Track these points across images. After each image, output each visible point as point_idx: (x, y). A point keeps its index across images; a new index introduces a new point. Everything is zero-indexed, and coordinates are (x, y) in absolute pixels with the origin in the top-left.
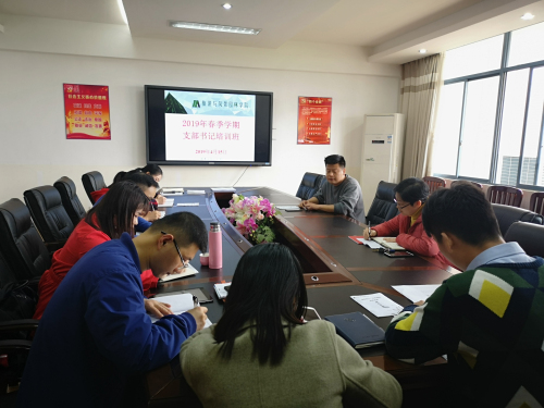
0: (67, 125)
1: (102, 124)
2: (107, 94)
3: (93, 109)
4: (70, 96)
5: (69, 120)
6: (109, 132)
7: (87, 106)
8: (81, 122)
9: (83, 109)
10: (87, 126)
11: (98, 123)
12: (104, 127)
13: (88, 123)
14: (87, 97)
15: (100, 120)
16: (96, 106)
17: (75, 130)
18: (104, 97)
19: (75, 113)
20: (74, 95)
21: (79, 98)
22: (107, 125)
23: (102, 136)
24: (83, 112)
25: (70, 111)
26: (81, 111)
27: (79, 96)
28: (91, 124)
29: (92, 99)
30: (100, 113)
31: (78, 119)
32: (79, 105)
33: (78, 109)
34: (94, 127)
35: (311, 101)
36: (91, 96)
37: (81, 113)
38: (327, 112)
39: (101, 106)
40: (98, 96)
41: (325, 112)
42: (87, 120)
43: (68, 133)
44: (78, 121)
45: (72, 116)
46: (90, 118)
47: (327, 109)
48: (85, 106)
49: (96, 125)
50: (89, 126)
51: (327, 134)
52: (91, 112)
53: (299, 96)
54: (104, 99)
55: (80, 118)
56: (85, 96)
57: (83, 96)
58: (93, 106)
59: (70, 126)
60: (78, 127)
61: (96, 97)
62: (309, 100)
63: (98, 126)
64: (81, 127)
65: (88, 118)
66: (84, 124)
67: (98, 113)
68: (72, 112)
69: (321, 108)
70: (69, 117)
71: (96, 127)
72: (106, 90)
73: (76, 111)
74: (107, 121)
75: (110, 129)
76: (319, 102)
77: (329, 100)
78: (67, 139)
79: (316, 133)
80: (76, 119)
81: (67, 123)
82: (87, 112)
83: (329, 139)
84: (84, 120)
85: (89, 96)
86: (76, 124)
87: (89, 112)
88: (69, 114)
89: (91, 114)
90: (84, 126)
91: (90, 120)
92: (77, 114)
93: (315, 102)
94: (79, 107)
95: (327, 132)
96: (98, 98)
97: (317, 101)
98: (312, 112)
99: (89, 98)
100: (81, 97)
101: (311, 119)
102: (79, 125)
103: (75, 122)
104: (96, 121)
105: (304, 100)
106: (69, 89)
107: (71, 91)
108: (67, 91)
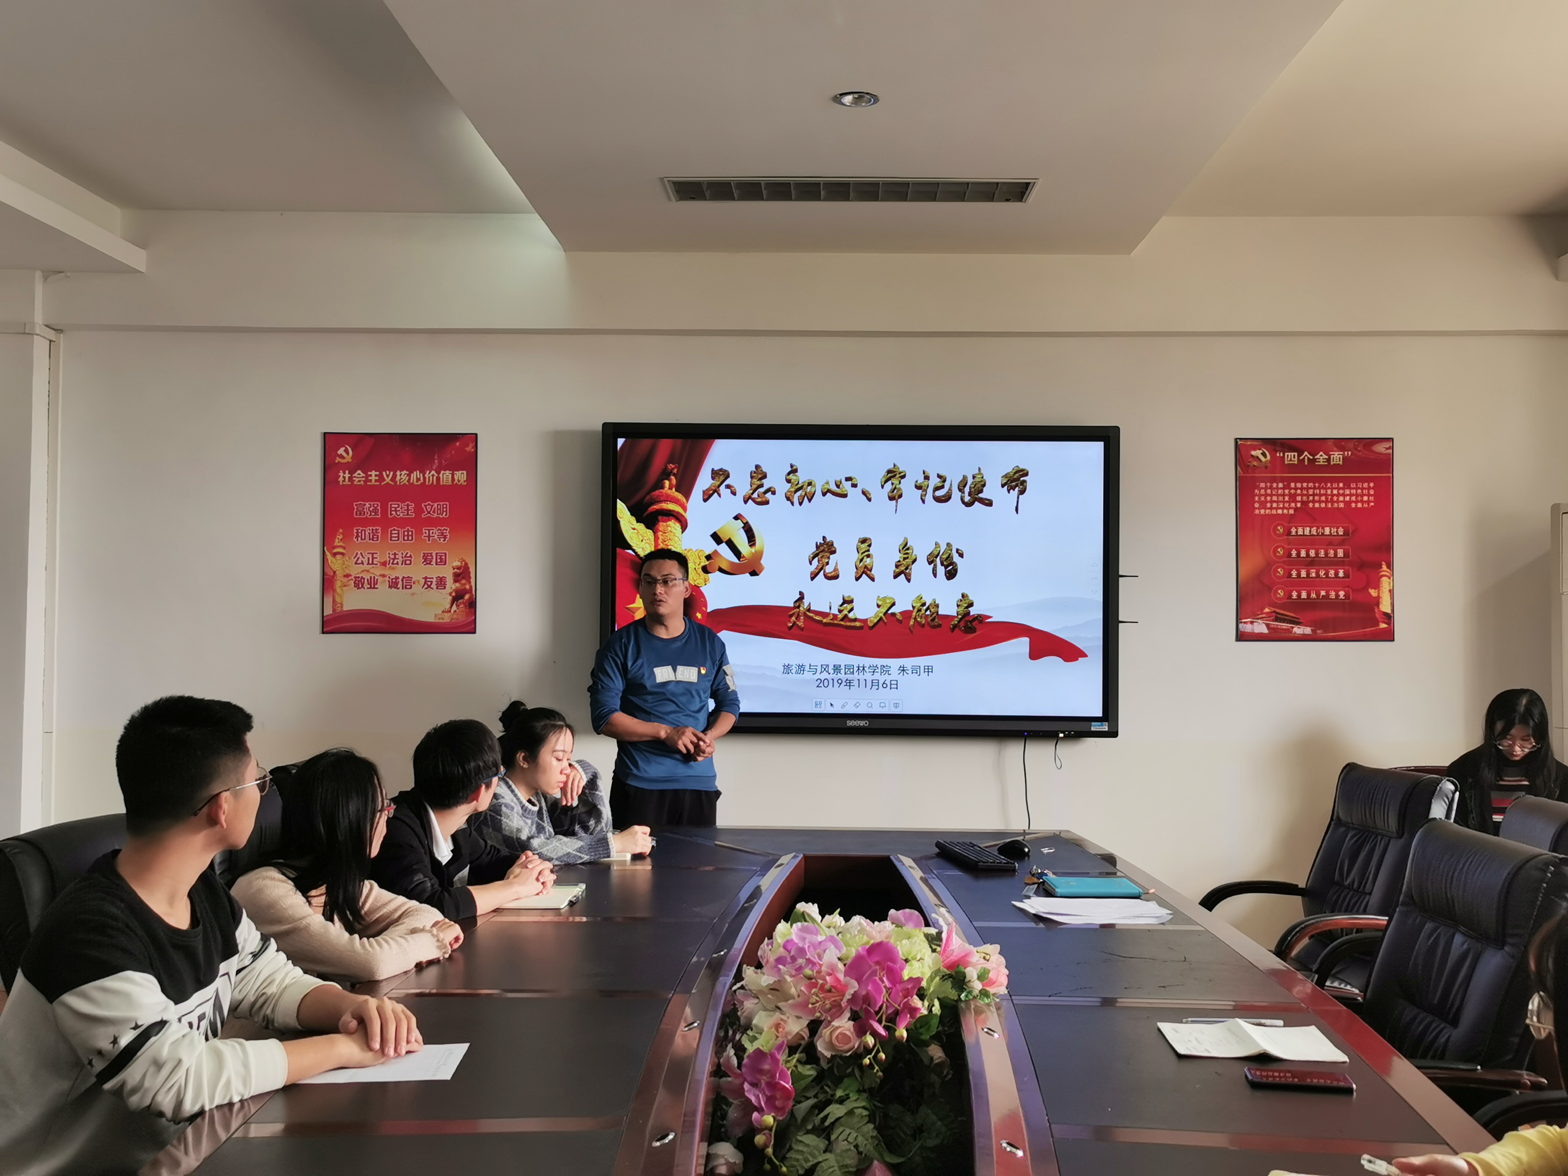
0: (327, 582)
1: (447, 572)
2: (470, 464)
3: (419, 523)
4: (344, 477)
5: (335, 564)
6: (472, 605)
7: (400, 510)
8: (377, 571)
9: (386, 522)
10: (393, 584)
11: (434, 571)
12: (451, 585)
13: (401, 572)
14: (402, 476)
15: (442, 561)
16: (436, 509)
17: (354, 600)
18: (461, 476)
19: (357, 537)
20: (359, 472)
21: (373, 482)
22: (463, 578)
23: (447, 618)
24: (384, 531)
25: (341, 531)
26: (377, 530)
27: (373, 475)
28: (408, 577)
29: (419, 483)
30: (442, 534)
31: (366, 559)
32: (371, 509)
33: (366, 522)
34: (417, 588)
35: (1293, 454)
36: (416, 475)
37: (378, 538)
38: (1372, 498)
39: (446, 508)
40: (439, 473)
41: (1362, 502)
42: (395, 562)
43: (328, 611)
44: (366, 567)
45: (344, 548)
46: (408, 555)
47: (1373, 488)
48: (391, 511)
49: (426, 578)
50: (400, 583)
51: (1379, 597)
52: (410, 533)
53: (1240, 439)
54: (459, 481)
55: (373, 554)
56: (395, 476)
57: (388, 476)
58: (419, 510)
59: (338, 584)
60: (363, 586)
61: (433, 475)
62: (1286, 454)
63: (434, 583)
64: (374, 588)
65: (400, 554)
66: (384, 576)
67: (435, 532)
68: (347, 537)
69: (1341, 485)
70: (335, 551)
71: (426, 586)
72: (468, 449)
73: (362, 530)
74: (466, 564)
75: (474, 593)
76: (1330, 458)
77: (1381, 448)
78: (323, 633)
79: (1323, 593)
80: (358, 558)
81: (327, 575)
82: (398, 534)
83: (1389, 618)
84: (384, 564)
85: (409, 475)
86: (358, 577)
87: (406, 533)
88: (337, 541)
89: (410, 538)
90: (383, 586)
91: (406, 560)
92: (362, 539)
93: (1314, 460)
94: (371, 515)
95: (1377, 586)
96: (438, 479)
97: (1321, 453)
98: (1302, 502)
99: (409, 480)
100: (381, 478)
101: (1297, 532)
102: (366, 580)
103: (355, 571)
104: (427, 564)
105: (1261, 451)
106: (341, 451)
107: (348, 458)
108: (337, 461)
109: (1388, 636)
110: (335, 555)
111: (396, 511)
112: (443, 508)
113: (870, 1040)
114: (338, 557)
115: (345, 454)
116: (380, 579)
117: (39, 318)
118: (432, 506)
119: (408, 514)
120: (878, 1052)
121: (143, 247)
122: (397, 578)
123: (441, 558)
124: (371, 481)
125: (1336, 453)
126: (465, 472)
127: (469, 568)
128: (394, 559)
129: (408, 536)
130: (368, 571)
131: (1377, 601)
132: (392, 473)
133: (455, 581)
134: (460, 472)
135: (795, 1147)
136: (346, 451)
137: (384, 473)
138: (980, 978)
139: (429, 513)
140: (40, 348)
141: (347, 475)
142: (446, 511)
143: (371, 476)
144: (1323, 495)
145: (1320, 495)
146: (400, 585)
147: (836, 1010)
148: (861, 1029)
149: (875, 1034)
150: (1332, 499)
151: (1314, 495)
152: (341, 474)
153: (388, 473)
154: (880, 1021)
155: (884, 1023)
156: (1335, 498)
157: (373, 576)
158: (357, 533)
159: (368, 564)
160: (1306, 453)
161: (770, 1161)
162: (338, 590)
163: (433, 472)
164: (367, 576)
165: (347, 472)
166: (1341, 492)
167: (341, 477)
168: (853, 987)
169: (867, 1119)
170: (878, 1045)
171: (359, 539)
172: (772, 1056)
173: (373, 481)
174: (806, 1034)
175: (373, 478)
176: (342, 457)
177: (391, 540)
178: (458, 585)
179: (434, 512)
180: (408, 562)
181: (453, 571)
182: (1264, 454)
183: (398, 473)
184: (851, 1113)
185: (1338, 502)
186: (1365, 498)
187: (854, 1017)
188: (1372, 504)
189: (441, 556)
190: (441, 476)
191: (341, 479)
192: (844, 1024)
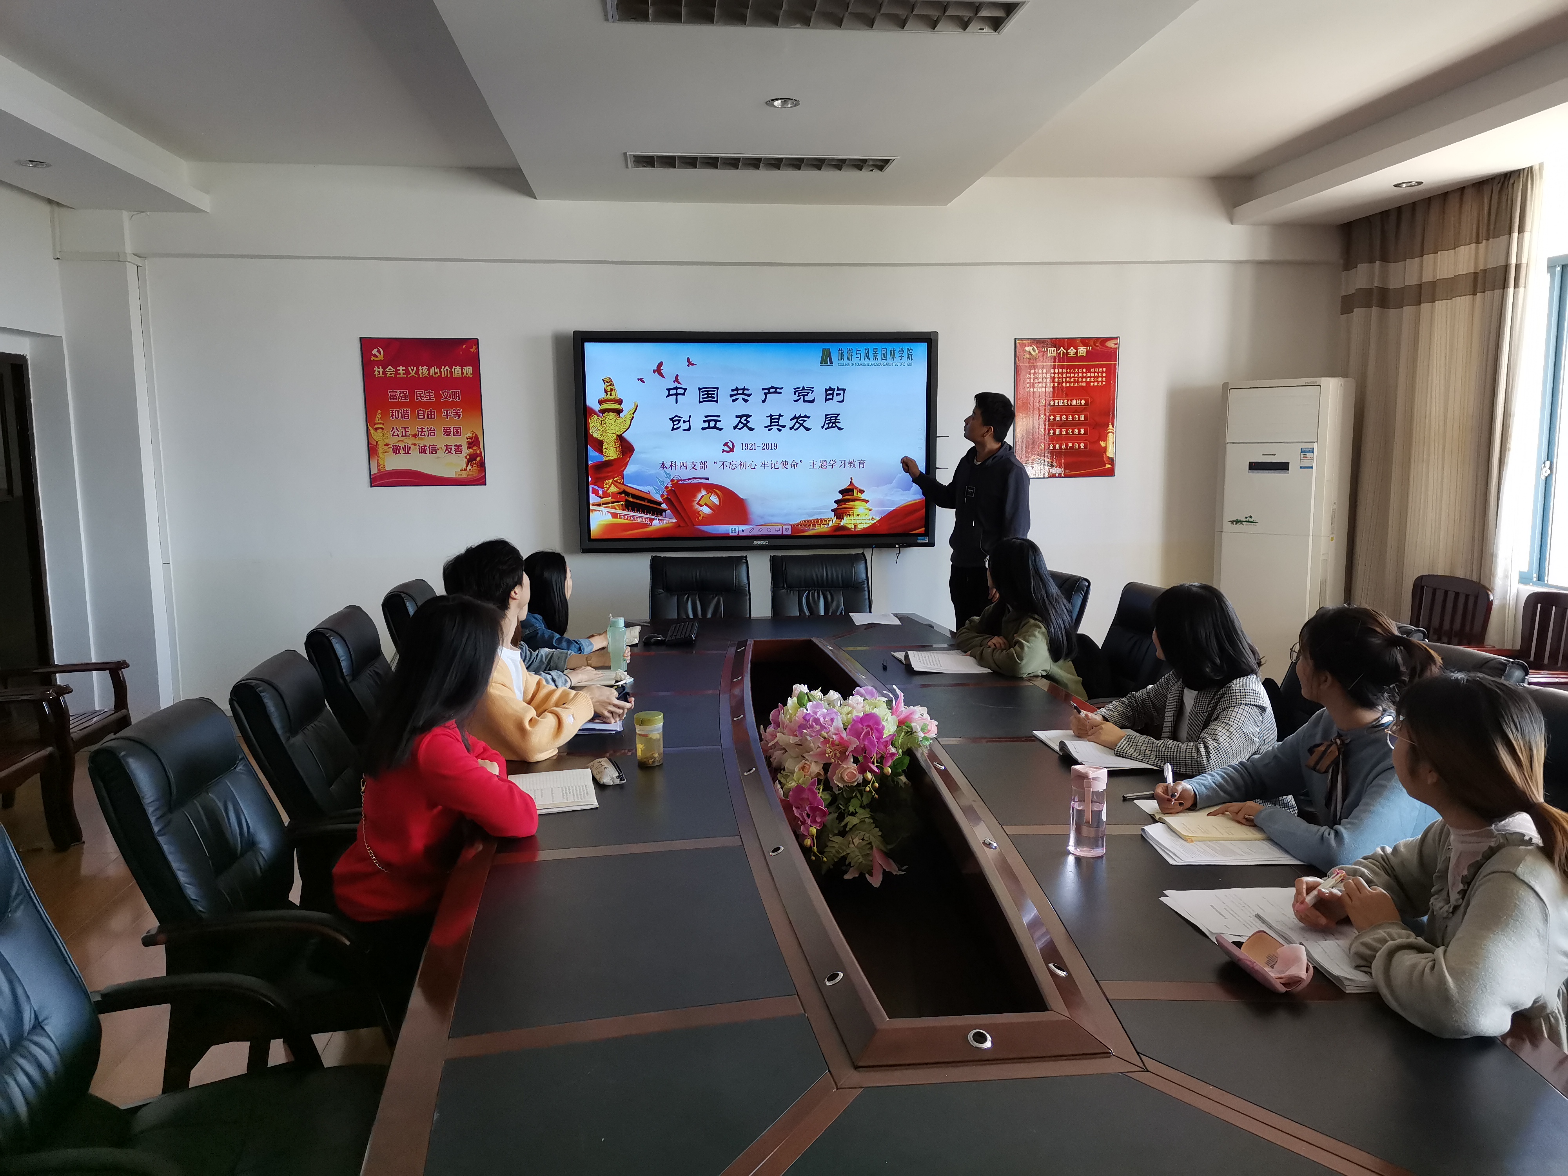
0: (372, 450)
1: (463, 442)
2: (474, 361)
3: (438, 406)
5: (377, 436)
6: (482, 465)
7: (423, 396)
8: (409, 441)
9: (414, 405)
10: (423, 450)
11: (453, 441)
12: (466, 451)
13: (428, 441)
14: (423, 371)
15: (458, 433)
16: (448, 395)
17: (393, 463)
18: (468, 371)
19: (392, 416)
20: (390, 367)
21: (402, 375)
22: (474, 445)
23: (464, 475)
24: (413, 411)
25: (379, 411)
26: (407, 410)
27: (401, 370)
28: (434, 445)
29: (437, 375)
30: (457, 413)
31: (401, 432)
32: (401, 395)
33: (399, 405)
34: (441, 453)
35: (1053, 349)
36: (434, 370)
37: (408, 417)
38: (1104, 379)
39: (459, 394)
40: (451, 369)
41: (1098, 382)
42: (423, 434)
43: (374, 471)
44: (401, 438)
45: (383, 424)
46: (432, 429)
47: (1105, 372)
48: (417, 396)
49: (447, 446)
50: (428, 449)
51: (1106, 447)
52: (433, 413)
53: (1019, 339)
54: (467, 374)
55: (405, 429)
56: (418, 370)
57: (412, 370)
58: (438, 396)
59: (380, 451)
60: (399, 453)
61: (447, 370)
62: (1049, 349)
63: (453, 449)
64: (408, 453)
65: (426, 428)
66: (415, 444)
67: (452, 413)
68: (385, 415)
69: (1084, 370)
70: (376, 426)
71: (447, 452)
72: (472, 350)
73: (396, 411)
74: (476, 435)
75: (483, 456)
76: (1077, 351)
77: (1111, 344)
78: (371, 486)
79: (1070, 445)
80: (394, 432)
81: (371, 444)
82: (424, 413)
83: (1111, 461)
84: (415, 436)
85: (429, 370)
86: (396, 446)
87: (429, 413)
88: (377, 419)
89: (433, 416)
90: (414, 452)
91: (431, 433)
92: (396, 418)
93: (1067, 353)
94: (401, 399)
95: (1105, 439)
96: (451, 372)
97: (1072, 348)
98: (1059, 383)
99: (429, 374)
100: (408, 373)
101: (1054, 404)
102: (401, 448)
103: (393, 441)
104: (447, 435)
105: (1032, 348)
106: (375, 352)
107: (381, 357)
108: (372, 359)
109: (1111, 473)
110: (376, 429)
111: (421, 396)
112: (456, 394)
113: (869, 775)
114: (379, 431)
115: (378, 354)
116: (412, 447)
117: (129, 248)
118: (448, 393)
119: (430, 399)
120: (874, 782)
121: (207, 192)
122: (425, 446)
123: (457, 431)
124: (400, 374)
125: (1082, 348)
126: (471, 367)
127: (478, 438)
128: (422, 432)
129: (431, 415)
130: (402, 441)
131: (1105, 449)
132: (415, 368)
133: (469, 448)
134: (468, 367)
135: (829, 844)
136: (379, 351)
137: (409, 368)
138: (922, 730)
139: (446, 398)
140: (131, 271)
141: (381, 370)
142: (459, 396)
143: (399, 370)
144: (1073, 377)
145: (1070, 378)
146: (427, 451)
148: (863, 770)
149: (872, 771)
150: (1078, 380)
151: (1066, 378)
152: (376, 369)
153: (412, 368)
154: (873, 763)
155: (876, 764)
156: (1080, 380)
157: (406, 445)
158: (392, 413)
159: (402, 436)
160: (1062, 348)
161: (815, 855)
162: (381, 455)
163: (447, 367)
164: (402, 445)
165: (381, 367)
166: (1084, 375)
167: (377, 371)
168: (855, 743)
169: (874, 825)
170: (873, 778)
171: (394, 417)
172: (810, 790)
175: (401, 372)
176: (375, 356)
177: (418, 418)
178: (471, 450)
179: (450, 397)
180: (433, 434)
181: (466, 440)
182: (1034, 350)
183: (420, 368)
185: (1082, 382)
186: (1100, 379)
187: (856, 761)
188: (1104, 383)
190: (453, 370)
191: (376, 373)
192: (850, 767)
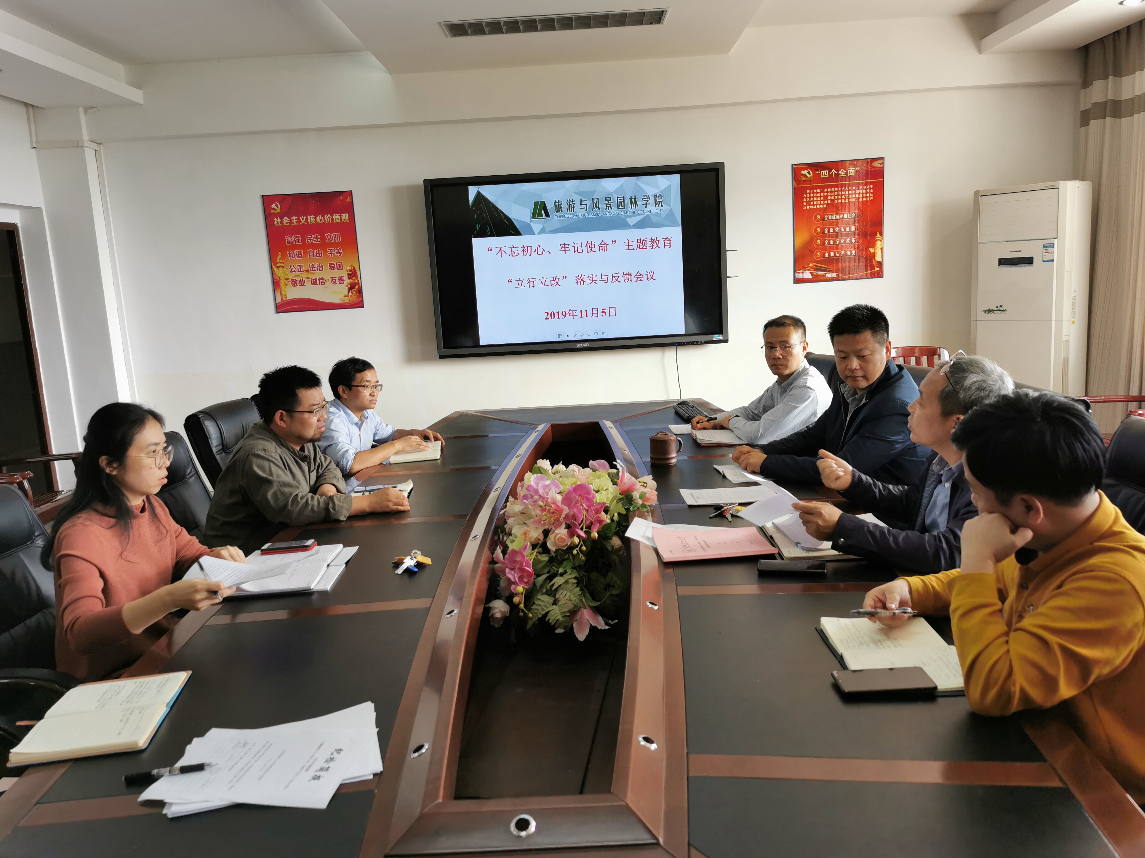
0: (276, 284)
1: (344, 274)
2: (349, 209)
3: (324, 246)
4: (277, 221)
5: (279, 272)
6: (360, 292)
7: (312, 239)
8: (304, 275)
9: (305, 247)
10: (314, 282)
11: (337, 274)
12: (347, 281)
13: (317, 275)
14: (311, 219)
15: (340, 267)
16: (332, 237)
17: (293, 293)
18: (345, 217)
19: (290, 256)
20: (286, 218)
21: (295, 224)
22: (353, 276)
23: (347, 300)
24: (305, 253)
25: (280, 253)
26: (300, 251)
27: (294, 219)
28: (322, 278)
29: (322, 222)
30: (339, 251)
31: (297, 269)
32: (296, 239)
33: (294, 247)
34: (328, 284)
35: (826, 171)
36: (319, 218)
37: (302, 256)
38: (872, 195)
39: (339, 236)
40: (332, 216)
41: (866, 197)
42: (313, 270)
43: (279, 300)
44: (297, 273)
45: (283, 263)
46: (321, 265)
47: (872, 189)
48: (307, 240)
49: (332, 278)
50: (318, 281)
51: (875, 252)
52: (320, 252)
53: (794, 164)
54: (345, 220)
55: (300, 266)
56: (307, 219)
57: (303, 219)
58: (323, 239)
59: (282, 284)
60: (297, 285)
61: (329, 217)
62: (822, 172)
63: (337, 280)
64: (303, 285)
65: (316, 264)
66: (308, 278)
67: (334, 251)
68: (284, 256)
69: (854, 188)
70: (278, 265)
71: (333, 282)
72: (348, 200)
73: (292, 252)
74: (354, 268)
75: (360, 284)
76: (847, 172)
77: (877, 164)
78: (278, 313)
79: (843, 253)
80: (292, 269)
81: (276, 280)
82: (313, 253)
83: (880, 264)
84: (307, 271)
85: (315, 218)
86: (294, 280)
87: (318, 252)
88: (278, 259)
89: (320, 255)
90: (308, 284)
91: (319, 268)
92: (293, 258)
93: (838, 174)
94: (296, 243)
95: (874, 246)
96: (332, 219)
97: (842, 170)
98: (831, 200)
99: (315, 221)
100: (299, 221)
101: (828, 218)
102: (298, 281)
103: (291, 276)
104: (332, 269)
105: (807, 171)
106: (274, 206)
107: (278, 210)
108: (272, 212)
109: (880, 275)
110: (278, 267)
111: (310, 239)
112: (337, 236)
113: (576, 540)
114: (280, 268)
115: (276, 208)
116: (306, 280)
117: (86, 137)
118: (331, 235)
119: (317, 241)
120: (582, 546)
121: (139, 87)
122: (316, 279)
123: (339, 266)
124: (293, 223)
125: (851, 169)
126: (347, 214)
127: (356, 270)
128: (313, 268)
129: (319, 254)
130: (298, 276)
131: (874, 255)
132: (305, 217)
133: (349, 278)
134: (345, 214)
135: (536, 602)
136: (277, 206)
137: (300, 217)
138: (640, 498)
139: (329, 239)
140: (89, 155)
141: (279, 220)
142: (339, 238)
143: (293, 219)
144: (843, 195)
145: (842, 195)
146: (318, 283)
147: (557, 523)
148: (572, 534)
149: (579, 536)
150: (848, 197)
151: (838, 195)
152: (275, 220)
153: (303, 217)
154: (582, 529)
155: (584, 529)
156: (850, 196)
157: (302, 278)
158: (290, 254)
159: (298, 272)
160: (833, 170)
161: (523, 611)
162: (283, 288)
163: (329, 215)
164: (298, 279)
165: (279, 218)
166: (854, 192)
167: (276, 221)
168: (566, 510)
169: (576, 585)
170: (581, 542)
171: (291, 257)
172: (521, 553)
173: (295, 222)
174: (542, 538)
175: (295, 221)
176: (274, 209)
177: (310, 257)
178: (351, 280)
179: (332, 239)
180: (321, 269)
181: (347, 273)
182: (809, 173)
183: (309, 217)
184: (567, 582)
185: (852, 198)
186: (868, 195)
187: (568, 527)
188: (872, 198)
189: (339, 264)
190: (334, 217)
191: (276, 223)
192: (562, 532)
